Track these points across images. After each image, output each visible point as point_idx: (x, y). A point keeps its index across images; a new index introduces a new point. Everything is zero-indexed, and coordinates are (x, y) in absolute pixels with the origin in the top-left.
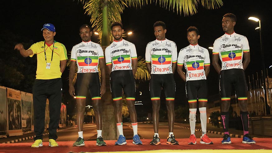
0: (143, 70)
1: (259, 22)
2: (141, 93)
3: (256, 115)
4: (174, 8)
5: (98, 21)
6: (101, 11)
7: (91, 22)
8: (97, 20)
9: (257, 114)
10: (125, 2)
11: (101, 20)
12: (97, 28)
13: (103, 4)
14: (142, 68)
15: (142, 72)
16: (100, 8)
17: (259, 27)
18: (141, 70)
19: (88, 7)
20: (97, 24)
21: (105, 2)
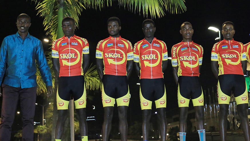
0: (98, 81)
1: (218, 32)
2: (94, 107)
3: (216, 130)
4: (140, 11)
5: (52, 24)
6: (55, 13)
7: (44, 24)
8: (51, 22)
9: (217, 128)
10: (83, 4)
11: (55, 22)
12: (50, 31)
13: (59, 5)
14: (98, 78)
15: (97, 82)
16: (55, 9)
17: (219, 37)
18: (97, 80)
19: (41, 7)
20: (51, 26)
21: (61, 2)
